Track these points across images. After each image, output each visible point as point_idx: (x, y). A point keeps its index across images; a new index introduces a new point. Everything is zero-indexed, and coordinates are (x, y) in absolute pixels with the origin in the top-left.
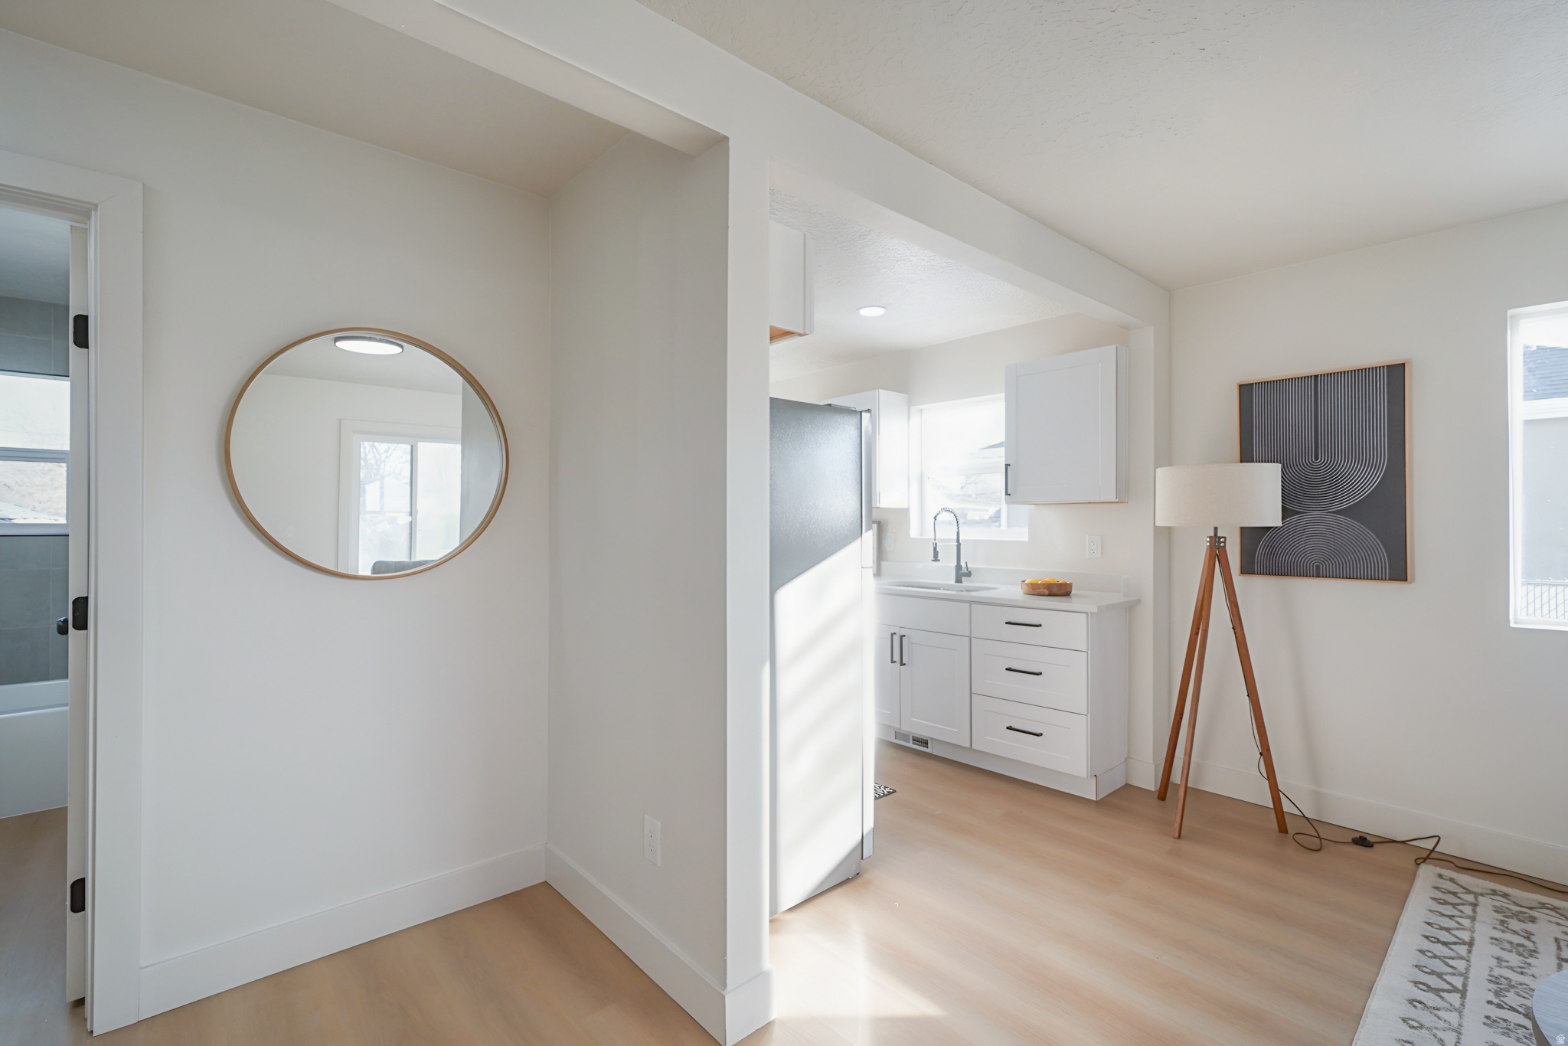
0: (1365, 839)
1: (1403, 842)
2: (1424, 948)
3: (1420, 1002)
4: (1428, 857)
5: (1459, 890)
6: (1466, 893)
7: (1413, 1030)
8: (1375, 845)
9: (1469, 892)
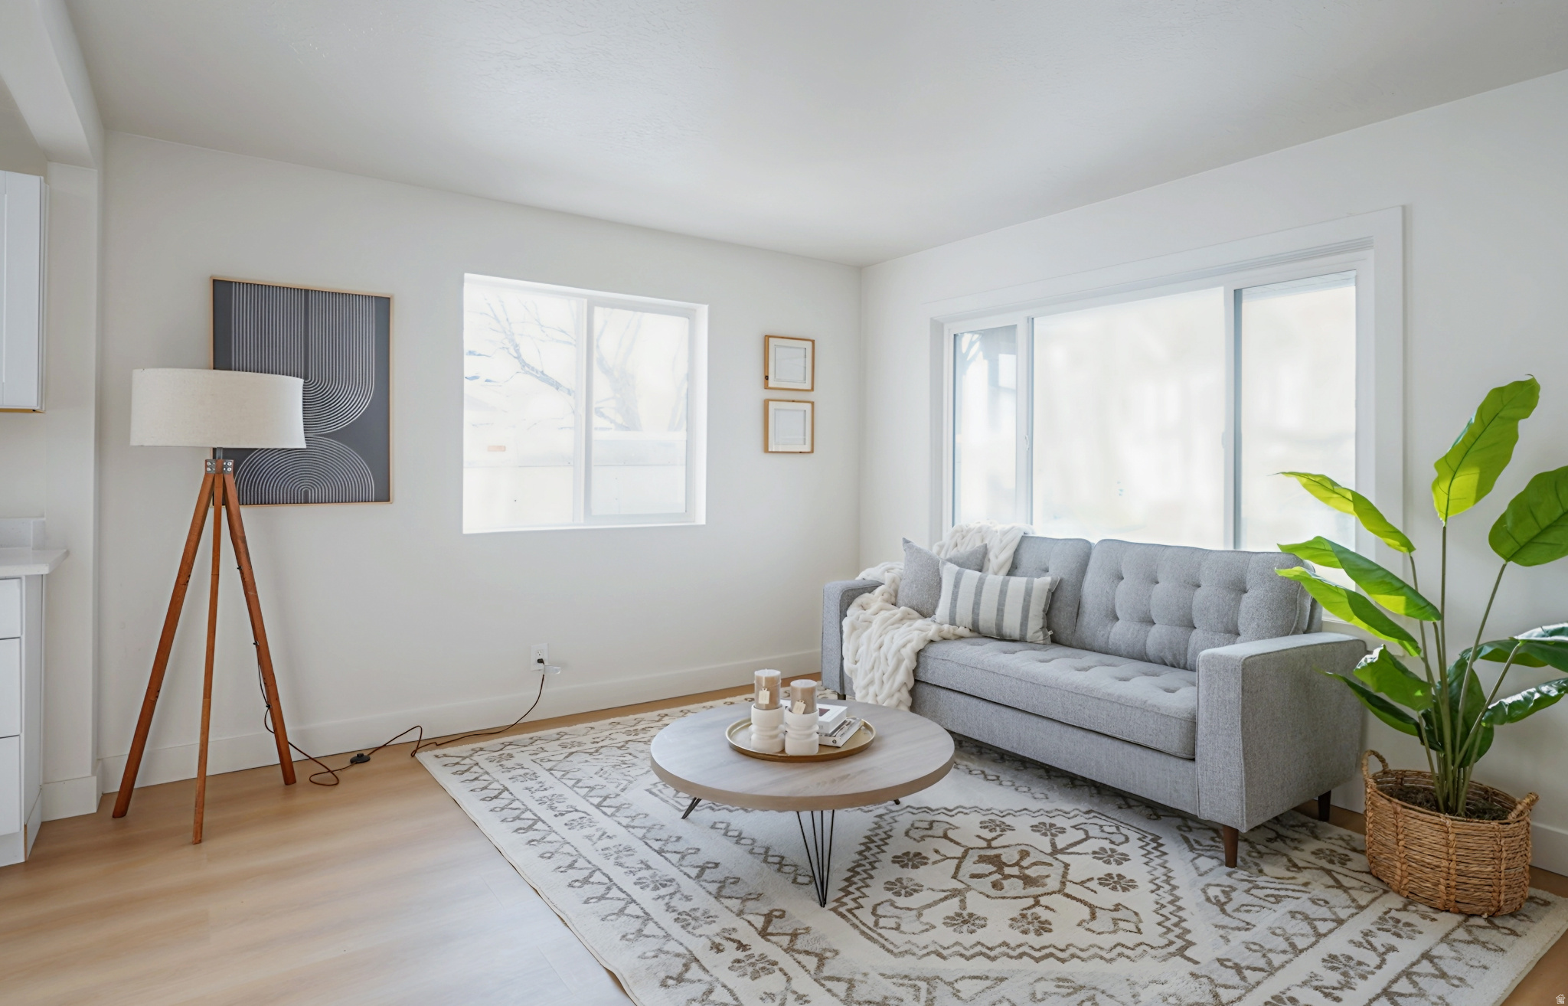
0: (362, 755)
1: (385, 745)
2: (492, 807)
3: (533, 841)
4: (418, 748)
5: (458, 760)
6: (463, 759)
7: (552, 859)
8: (371, 756)
9: (464, 758)
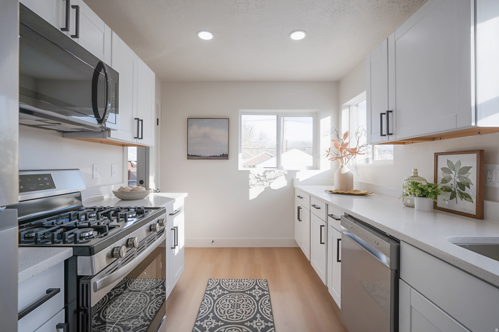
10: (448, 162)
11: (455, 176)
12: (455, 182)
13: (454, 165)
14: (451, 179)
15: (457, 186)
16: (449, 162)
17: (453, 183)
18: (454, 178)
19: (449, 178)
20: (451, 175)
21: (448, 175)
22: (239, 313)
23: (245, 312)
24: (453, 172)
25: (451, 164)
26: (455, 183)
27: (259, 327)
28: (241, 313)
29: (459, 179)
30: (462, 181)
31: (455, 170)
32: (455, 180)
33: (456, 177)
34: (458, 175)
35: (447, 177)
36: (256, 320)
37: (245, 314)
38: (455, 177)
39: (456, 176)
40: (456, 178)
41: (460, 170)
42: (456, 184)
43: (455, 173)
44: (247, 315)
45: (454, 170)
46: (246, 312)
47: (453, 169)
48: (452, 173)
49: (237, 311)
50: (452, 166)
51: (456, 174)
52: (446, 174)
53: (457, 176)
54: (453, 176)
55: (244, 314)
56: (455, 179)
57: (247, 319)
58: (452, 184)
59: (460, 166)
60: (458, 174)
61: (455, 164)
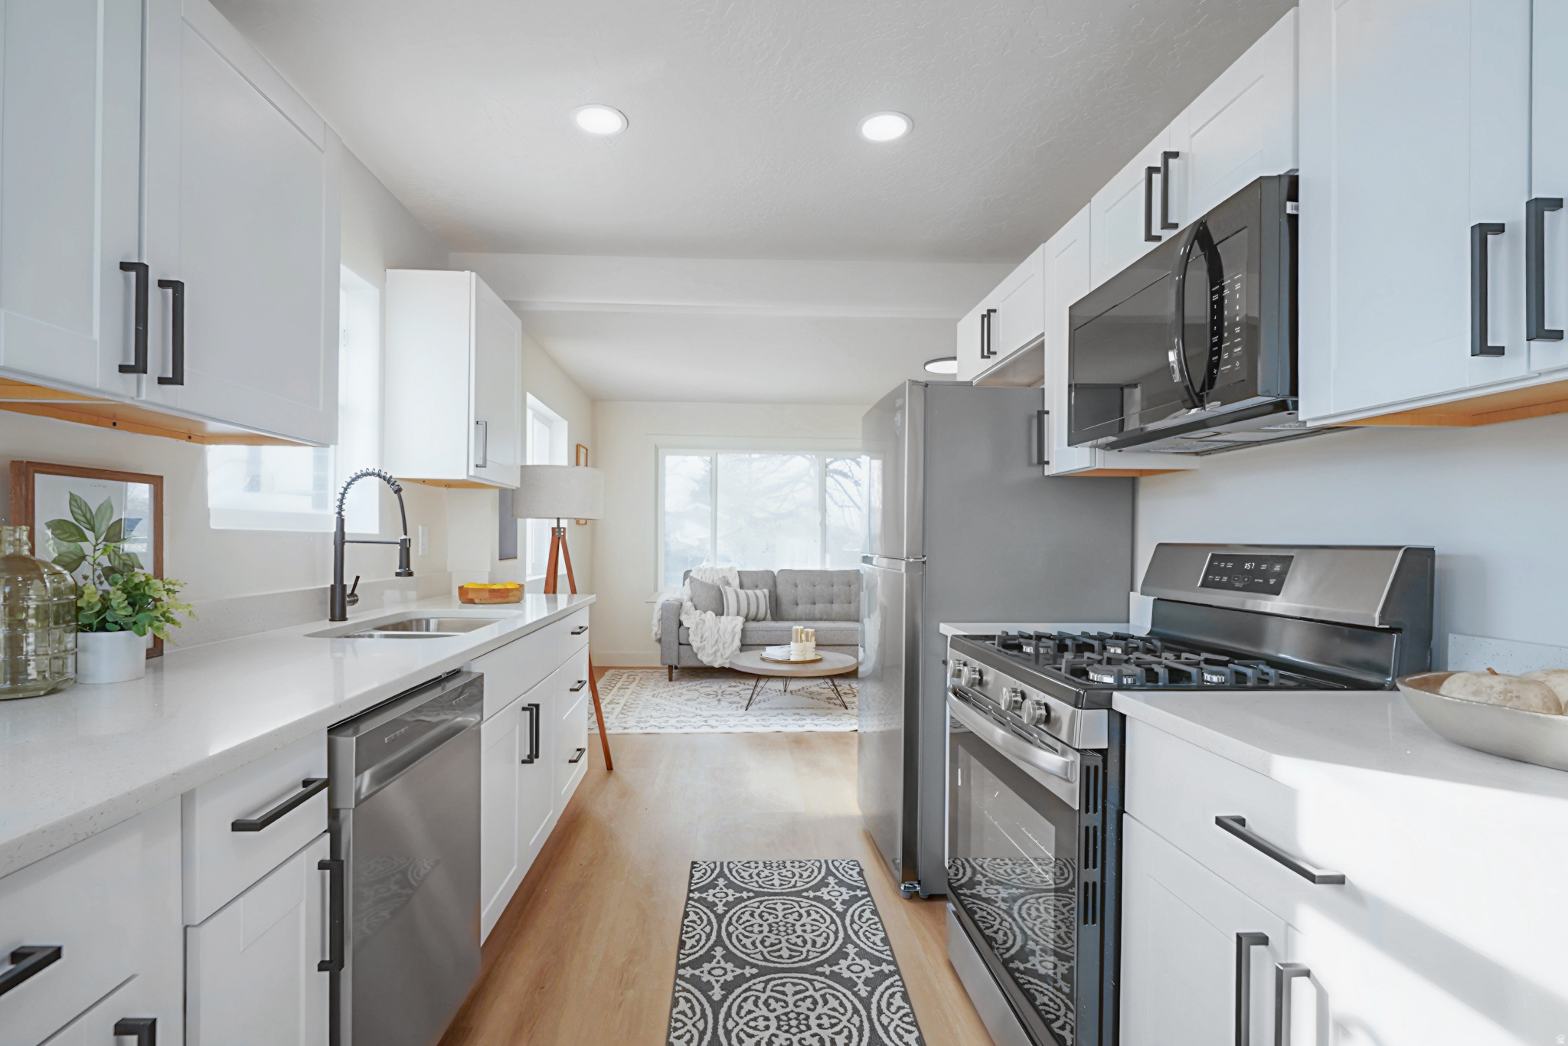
10: (73, 503)
11: (95, 546)
12: (95, 566)
13: (94, 512)
14: (83, 558)
15: (103, 579)
16: (76, 501)
17: (89, 573)
18: (92, 555)
19: (75, 557)
20: (82, 544)
21: (72, 546)
22: (777, 1000)
23: (760, 1003)
24: (89, 534)
25: (83, 508)
26: (96, 569)
27: (717, 965)
28: (771, 1001)
29: (106, 557)
30: (116, 563)
31: (96, 529)
32: (97, 562)
33: (100, 551)
34: (104, 543)
35: (70, 552)
36: (725, 980)
37: (758, 998)
38: (95, 550)
39: (97, 548)
40: (98, 553)
41: (109, 529)
42: (99, 572)
43: (97, 540)
44: (753, 995)
45: (93, 529)
46: (756, 1004)
47: (88, 526)
48: (86, 539)
49: (785, 1005)
50: (85, 516)
51: (99, 541)
52: (65, 543)
53: (101, 546)
54: (87, 548)
55: (763, 997)
56: (96, 557)
57: (750, 983)
58: (88, 575)
59: (110, 518)
60: (103, 541)
61: (96, 508)
